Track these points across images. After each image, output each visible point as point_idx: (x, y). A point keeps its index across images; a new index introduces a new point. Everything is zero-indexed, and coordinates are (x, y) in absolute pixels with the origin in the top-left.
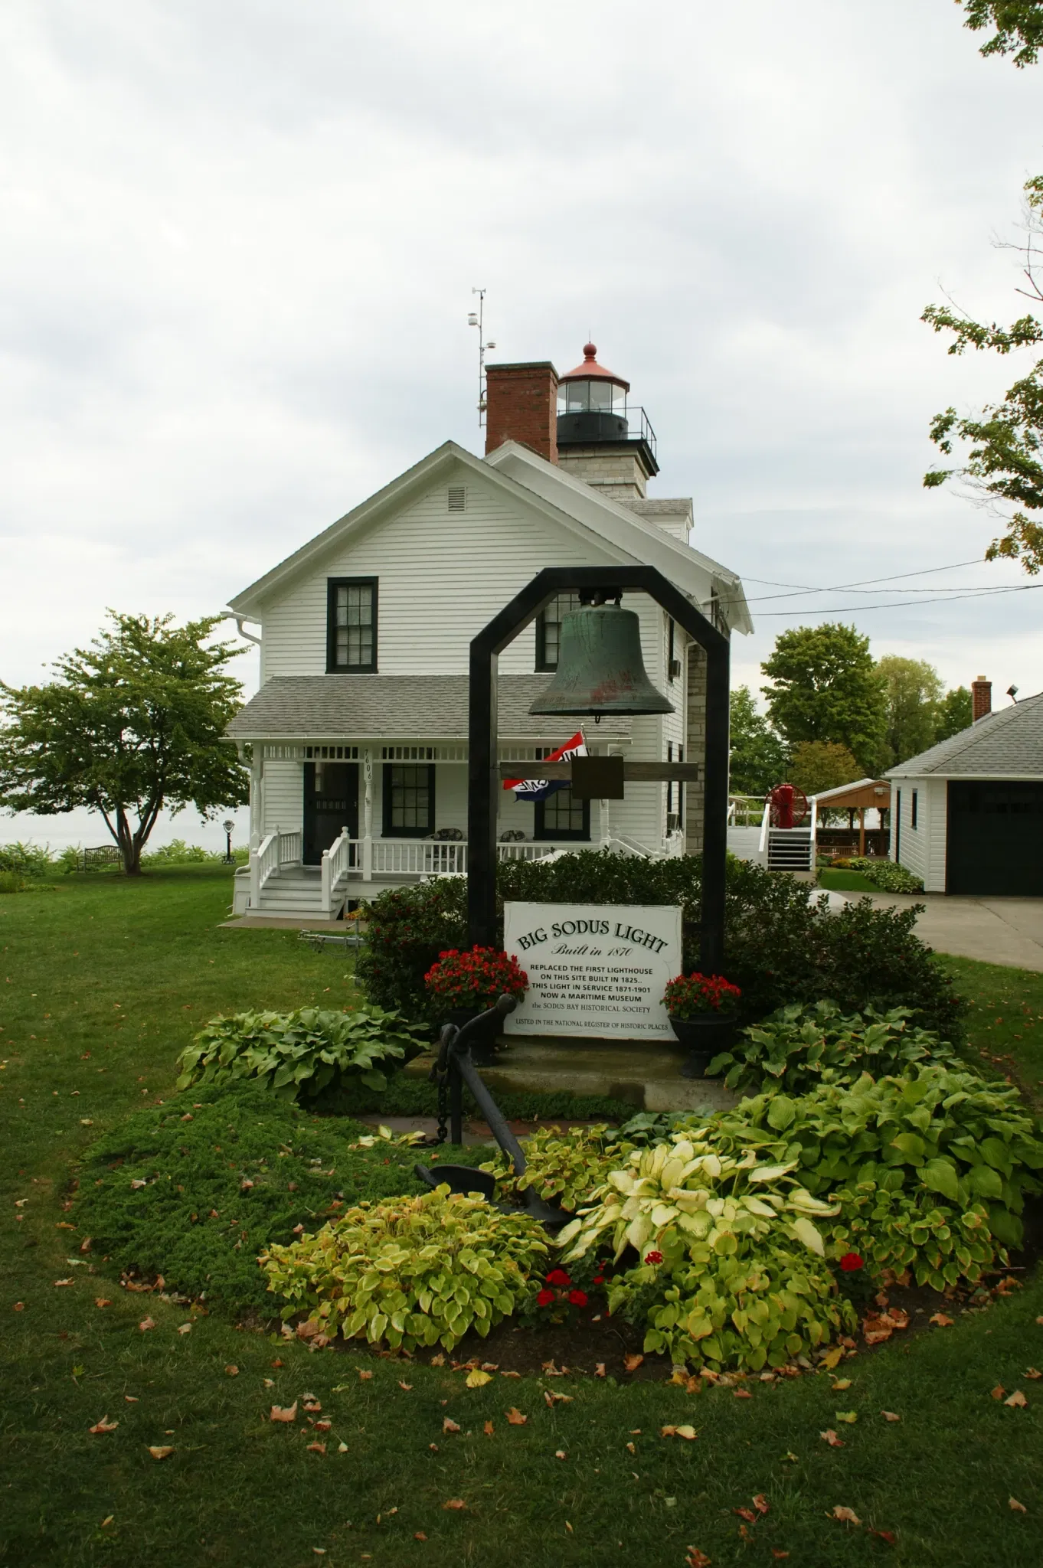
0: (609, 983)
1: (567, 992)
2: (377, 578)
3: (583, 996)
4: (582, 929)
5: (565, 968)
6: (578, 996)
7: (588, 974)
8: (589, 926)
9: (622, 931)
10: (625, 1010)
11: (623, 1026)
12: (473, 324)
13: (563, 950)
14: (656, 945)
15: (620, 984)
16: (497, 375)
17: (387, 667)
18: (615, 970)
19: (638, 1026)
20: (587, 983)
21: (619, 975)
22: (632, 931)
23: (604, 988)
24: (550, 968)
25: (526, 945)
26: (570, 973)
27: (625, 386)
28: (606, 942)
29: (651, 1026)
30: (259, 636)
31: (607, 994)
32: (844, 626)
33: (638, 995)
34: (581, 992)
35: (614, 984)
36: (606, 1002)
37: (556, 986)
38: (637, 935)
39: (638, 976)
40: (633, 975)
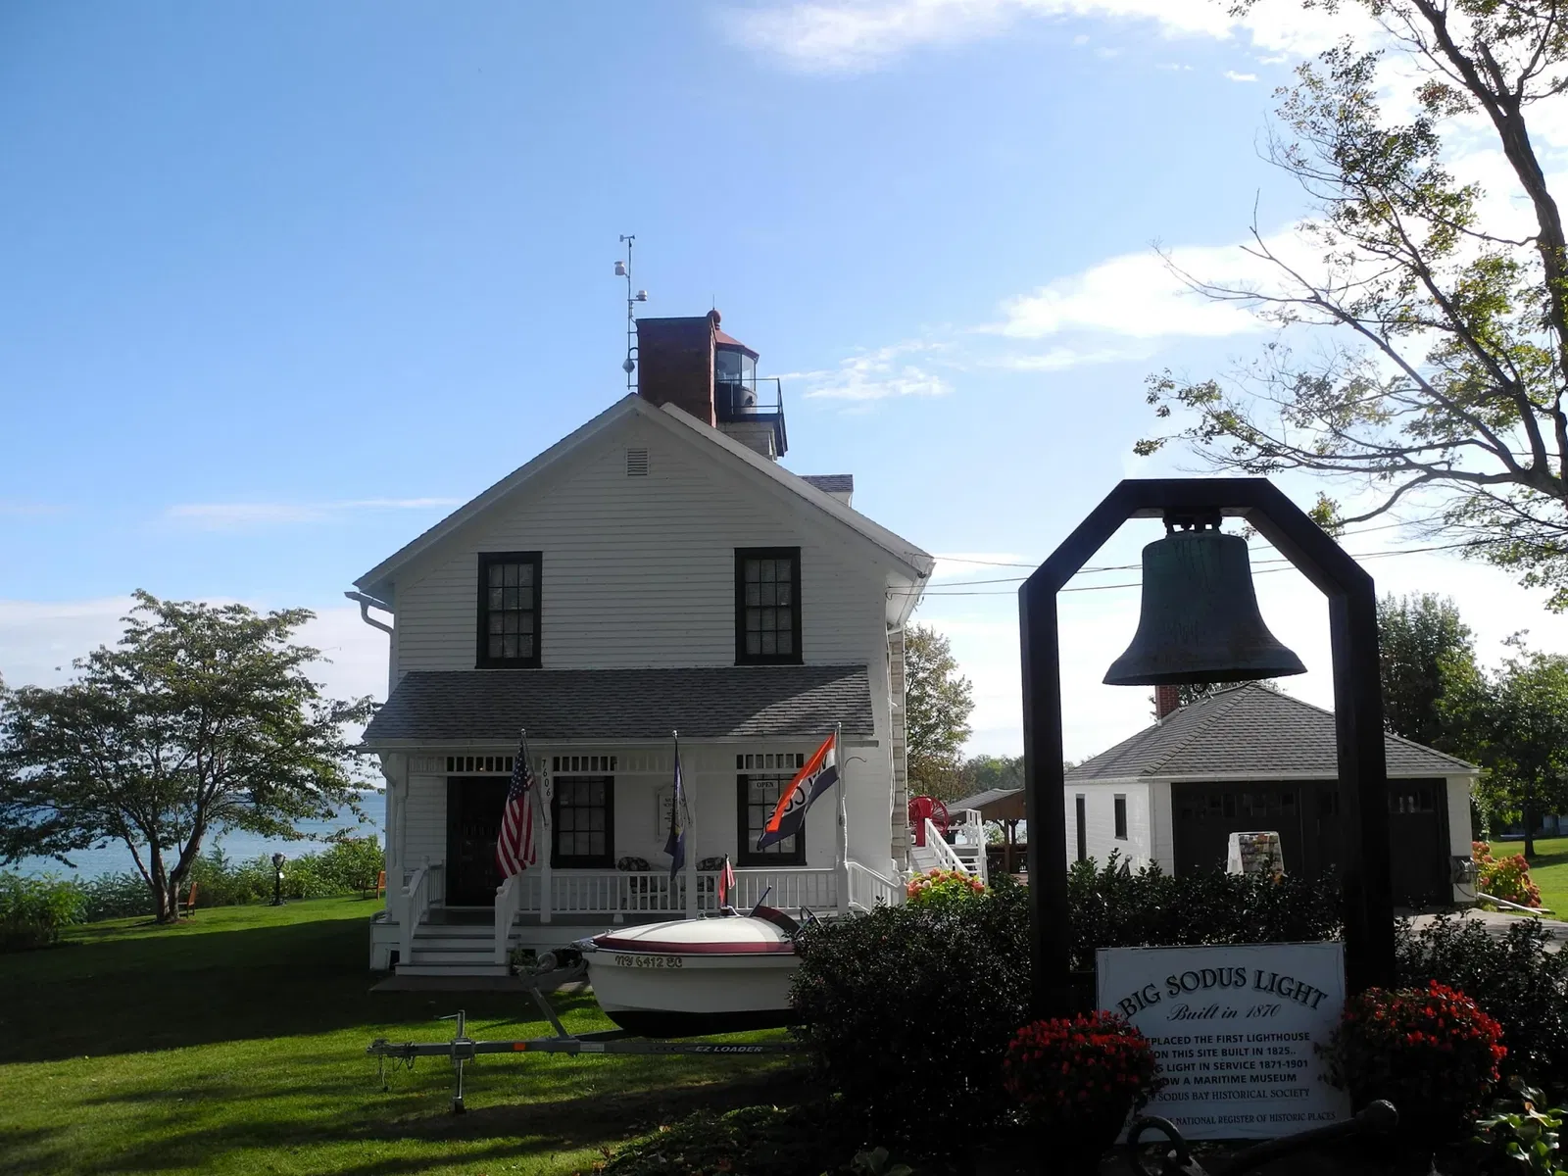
0: (1249, 1058)
1: (1191, 1074)
2: (540, 553)
3: (1214, 1079)
4: (1209, 981)
5: (1187, 1040)
6: (1207, 1080)
7: (1220, 1046)
8: (1218, 976)
9: (1265, 981)
10: (1275, 1094)
11: (1273, 1118)
12: (619, 271)
13: (1184, 1014)
14: (1312, 997)
15: (1266, 1057)
17: (554, 658)
18: (1258, 1038)
19: (1294, 1117)
20: (1219, 1059)
21: (1265, 1045)
22: (1277, 979)
23: (1243, 1065)
24: (1167, 1041)
25: (1131, 1010)
26: (1194, 1046)
27: (754, 356)
28: (1241, 998)
29: (1311, 1116)
30: (391, 625)
31: (1248, 1073)
33: (1292, 1071)
34: (1211, 1073)
35: (1257, 1059)
36: (1249, 1086)
37: (1178, 1068)
38: (1285, 985)
39: (1290, 1044)
40: (1283, 1044)
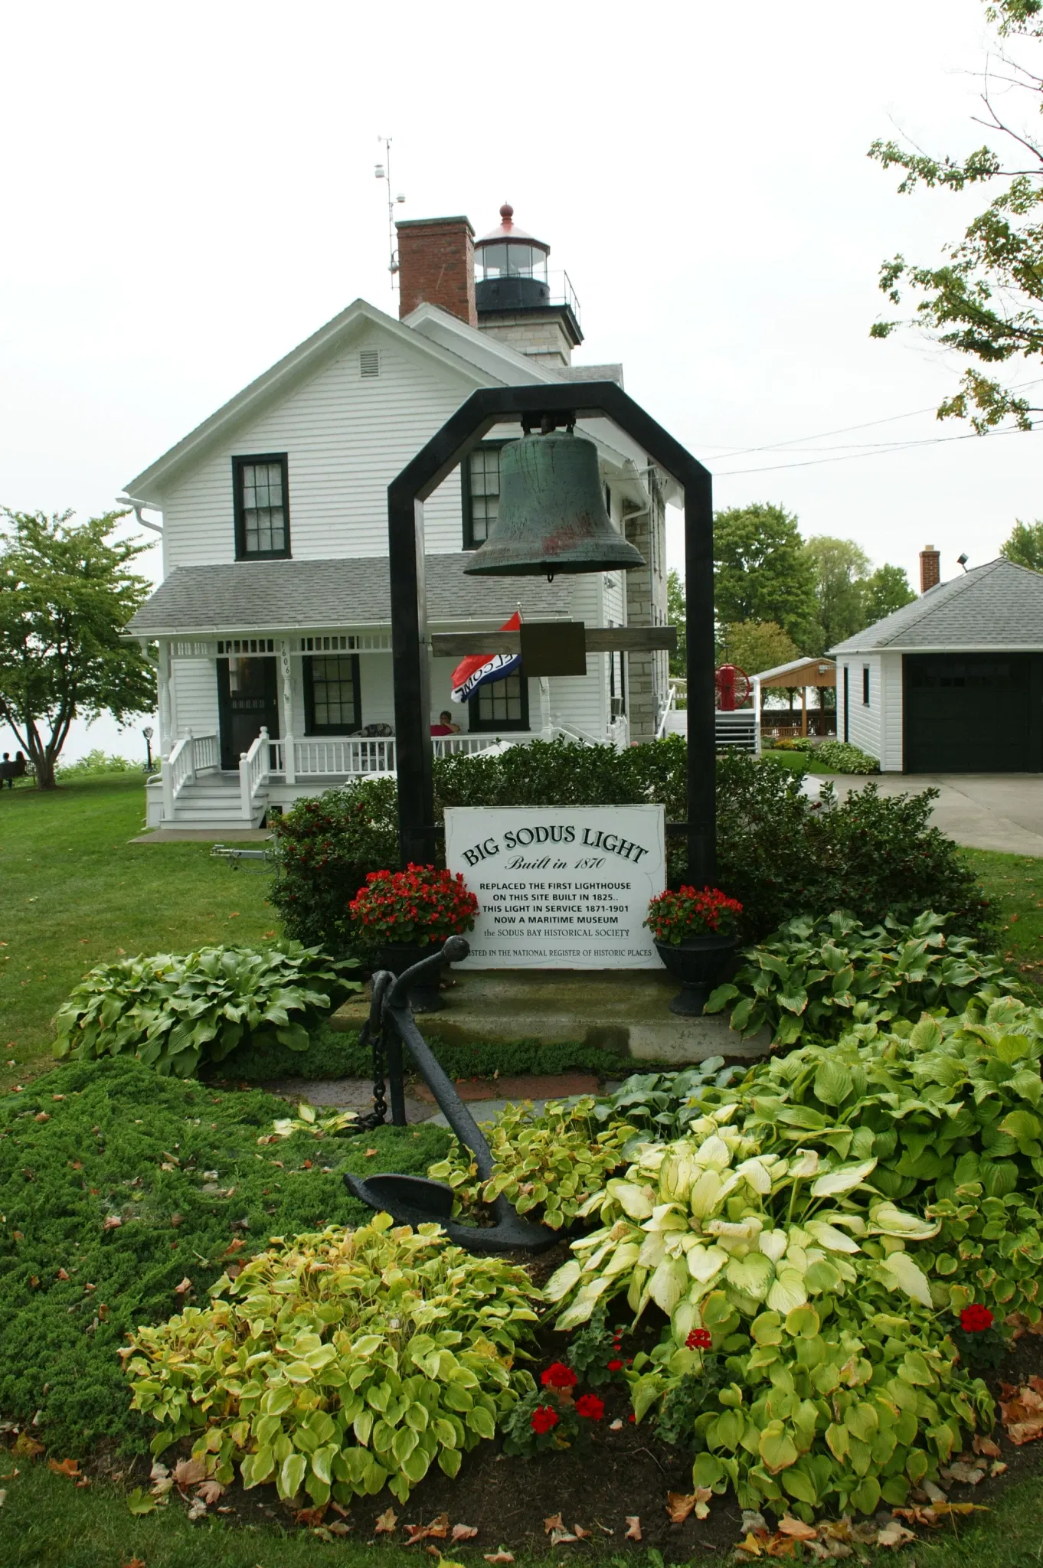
0: (578, 902)
1: (525, 915)
2: (285, 455)
3: (546, 919)
4: (542, 836)
5: (523, 886)
6: (540, 920)
7: (551, 892)
8: (550, 833)
9: (592, 838)
10: (598, 933)
11: (596, 953)
12: (379, 176)
13: (518, 864)
14: (634, 853)
15: (591, 902)
16: (408, 232)
17: (301, 552)
18: (583, 886)
19: (615, 953)
20: (551, 902)
21: (590, 892)
22: (603, 837)
23: (571, 909)
24: (504, 886)
25: (473, 860)
26: (528, 891)
27: (545, 248)
28: (573, 851)
29: (630, 952)
30: (160, 524)
31: (575, 915)
32: (772, 504)
33: (613, 915)
34: (543, 914)
35: (584, 903)
36: (575, 926)
37: (513, 909)
38: (610, 842)
39: (613, 892)
40: (607, 891)
